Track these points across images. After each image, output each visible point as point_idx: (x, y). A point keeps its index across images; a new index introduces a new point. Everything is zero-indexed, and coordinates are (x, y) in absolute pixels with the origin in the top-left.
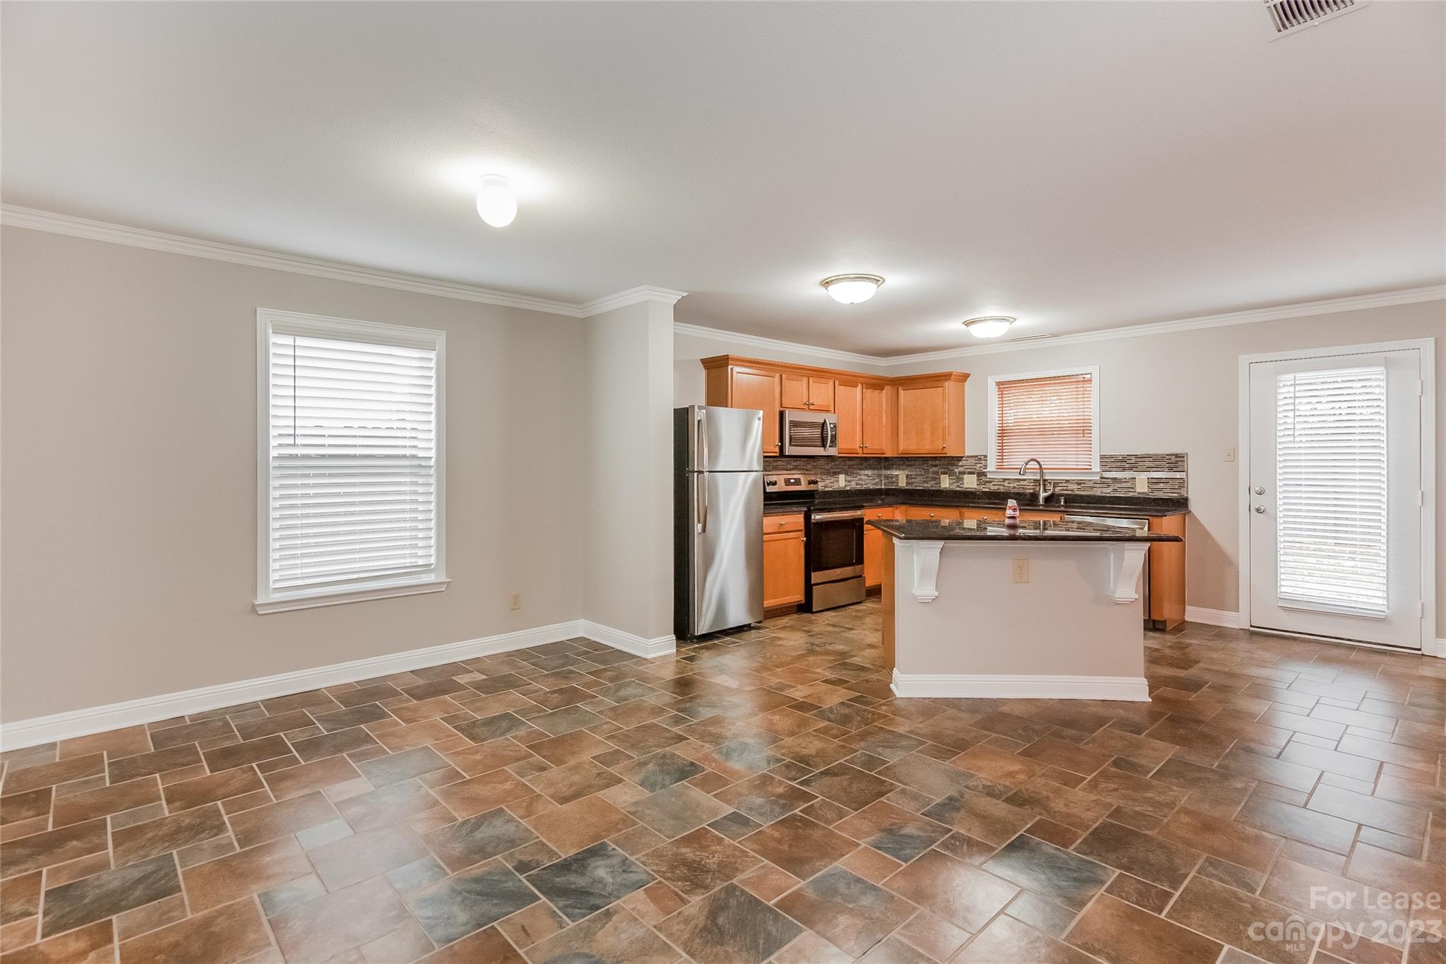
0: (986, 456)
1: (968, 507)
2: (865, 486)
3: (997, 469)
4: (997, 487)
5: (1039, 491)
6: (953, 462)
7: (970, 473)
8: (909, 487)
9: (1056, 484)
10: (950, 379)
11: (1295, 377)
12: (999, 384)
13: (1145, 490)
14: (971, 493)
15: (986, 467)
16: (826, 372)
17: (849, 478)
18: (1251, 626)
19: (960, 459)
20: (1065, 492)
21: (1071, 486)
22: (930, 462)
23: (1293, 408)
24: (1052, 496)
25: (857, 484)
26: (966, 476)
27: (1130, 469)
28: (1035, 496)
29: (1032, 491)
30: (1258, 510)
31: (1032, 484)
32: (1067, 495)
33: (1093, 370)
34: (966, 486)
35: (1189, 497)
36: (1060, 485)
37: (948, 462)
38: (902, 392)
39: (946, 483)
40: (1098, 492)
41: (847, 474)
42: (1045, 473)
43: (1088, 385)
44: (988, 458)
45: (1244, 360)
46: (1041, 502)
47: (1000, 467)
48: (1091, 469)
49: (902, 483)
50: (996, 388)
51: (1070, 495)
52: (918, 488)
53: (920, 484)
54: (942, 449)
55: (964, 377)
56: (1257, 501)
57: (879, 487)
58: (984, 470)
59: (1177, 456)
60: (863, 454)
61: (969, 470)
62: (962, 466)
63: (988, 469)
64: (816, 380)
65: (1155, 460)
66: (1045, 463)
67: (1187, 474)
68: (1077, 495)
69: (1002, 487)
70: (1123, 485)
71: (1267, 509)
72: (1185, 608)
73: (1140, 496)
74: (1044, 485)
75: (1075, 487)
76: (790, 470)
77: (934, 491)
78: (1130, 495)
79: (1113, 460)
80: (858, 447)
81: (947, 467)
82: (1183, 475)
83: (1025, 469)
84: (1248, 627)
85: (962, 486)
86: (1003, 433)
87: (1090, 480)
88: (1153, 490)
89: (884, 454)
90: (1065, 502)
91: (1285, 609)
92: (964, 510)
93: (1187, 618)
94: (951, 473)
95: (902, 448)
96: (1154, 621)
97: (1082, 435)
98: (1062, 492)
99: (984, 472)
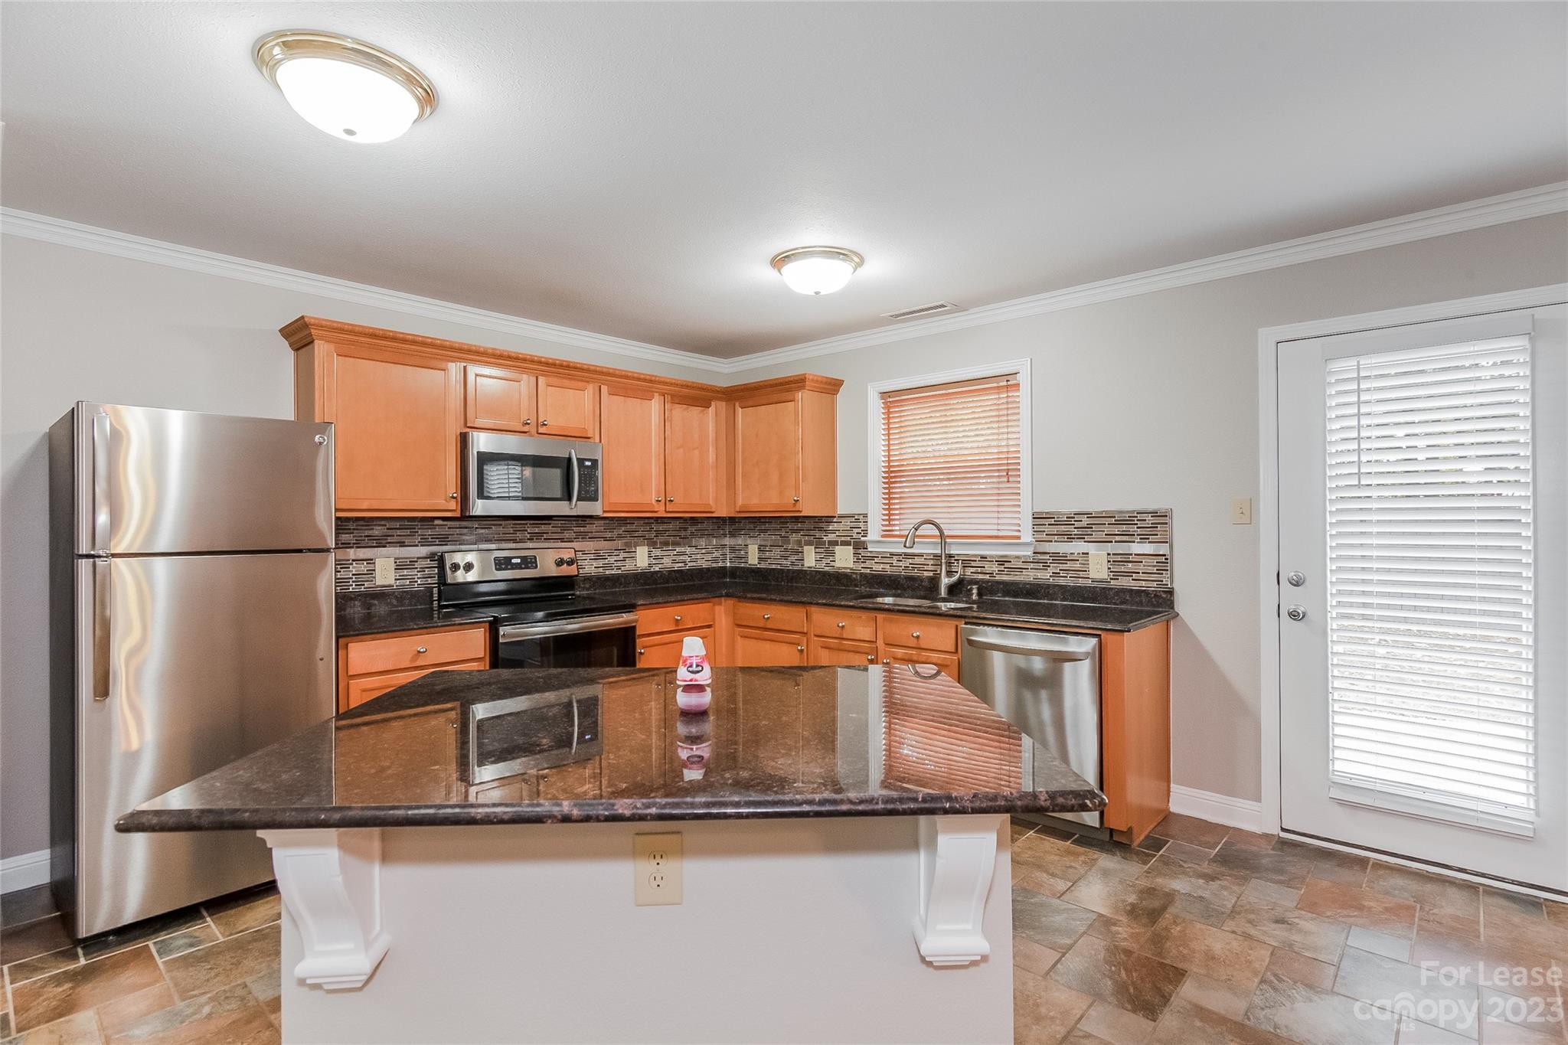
0: (865, 516)
1: (818, 604)
2: (690, 564)
3: (883, 536)
4: (882, 566)
5: (940, 574)
6: (821, 525)
7: (846, 543)
8: (763, 566)
9: (967, 563)
10: (803, 387)
11: (1358, 362)
12: (884, 395)
13: (1104, 574)
14: (845, 575)
15: (865, 533)
16: (581, 369)
17: (658, 552)
18: (1283, 830)
19: (829, 519)
20: (981, 577)
21: (988, 567)
22: (790, 526)
23: (1355, 435)
24: (961, 582)
25: (674, 561)
26: (838, 549)
27: (1081, 538)
28: (935, 581)
29: (931, 574)
30: (1294, 615)
31: (932, 562)
32: (983, 581)
33: (1020, 365)
34: (838, 564)
35: (1175, 588)
36: (973, 564)
37: (815, 526)
38: (739, 411)
39: (810, 559)
40: (1029, 576)
41: (652, 544)
42: (950, 544)
43: (1015, 394)
44: (869, 519)
45: (1267, 336)
46: (943, 593)
47: (887, 534)
48: (1019, 538)
49: (753, 559)
50: (880, 403)
51: (988, 581)
52: (774, 567)
53: (777, 560)
54: (795, 505)
55: (832, 386)
56: (1293, 599)
57: (720, 565)
58: (862, 539)
59: (1154, 514)
60: (666, 512)
61: (843, 539)
62: (833, 532)
63: (869, 538)
64: (554, 380)
65: (1118, 523)
66: (950, 526)
67: (1171, 547)
68: (999, 583)
69: (888, 566)
70: (1069, 565)
71: (1309, 613)
72: (1169, 791)
73: (1095, 584)
74: (949, 564)
75: (995, 568)
76: (521, 541)
77: (794, 571)
78: (1081, 582)
79: (1052, 521)
80: (654, 502)
81: (812, 533)
82: (1163, 549)
83: (915, 536)
84: (1275, 830)
85: (832, 564)
86: (892, 476)
87: (1018, 557)
88: (1117, 575)
89: (712, 512)
90: (980, 594)
91: (1342, 803)
92: (813, 609)
93: (1175, 807)
94: (818, 544)
95: (740, 502)
96: (1112, 830)
97: (1006, 480)
98: (976, 576)
99: (864, 542)
